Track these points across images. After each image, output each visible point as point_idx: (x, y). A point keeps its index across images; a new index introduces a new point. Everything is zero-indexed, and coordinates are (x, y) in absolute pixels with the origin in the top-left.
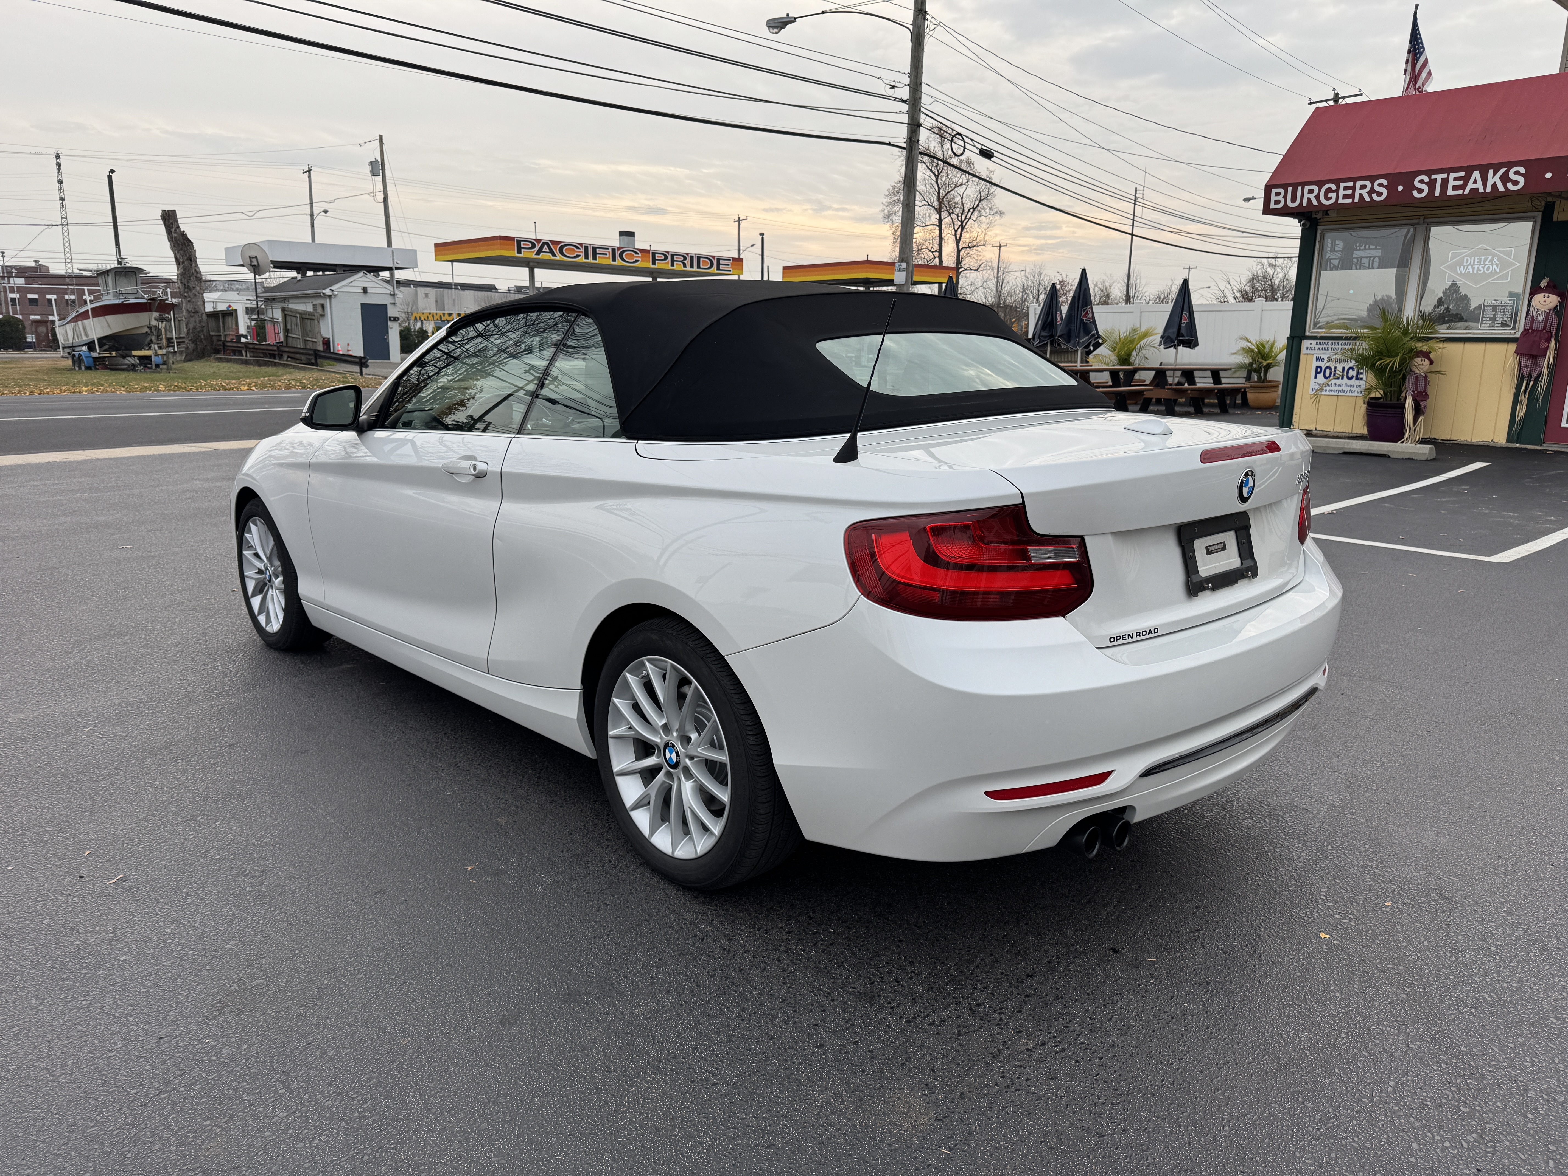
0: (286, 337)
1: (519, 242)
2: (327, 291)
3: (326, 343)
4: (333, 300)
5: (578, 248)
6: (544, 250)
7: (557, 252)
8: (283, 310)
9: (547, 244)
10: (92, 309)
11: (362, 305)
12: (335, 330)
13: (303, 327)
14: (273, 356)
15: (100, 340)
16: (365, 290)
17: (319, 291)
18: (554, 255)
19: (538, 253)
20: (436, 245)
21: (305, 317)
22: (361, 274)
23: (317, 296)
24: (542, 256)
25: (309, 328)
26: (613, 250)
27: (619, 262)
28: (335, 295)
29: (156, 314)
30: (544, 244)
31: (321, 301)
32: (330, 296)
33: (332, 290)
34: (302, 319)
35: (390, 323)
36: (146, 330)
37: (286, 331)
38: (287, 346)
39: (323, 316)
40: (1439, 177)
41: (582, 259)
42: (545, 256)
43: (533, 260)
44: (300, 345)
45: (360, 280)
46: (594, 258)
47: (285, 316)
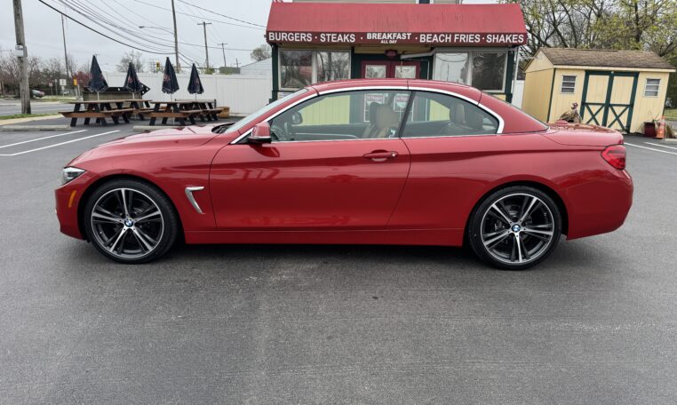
40: (328, 35)
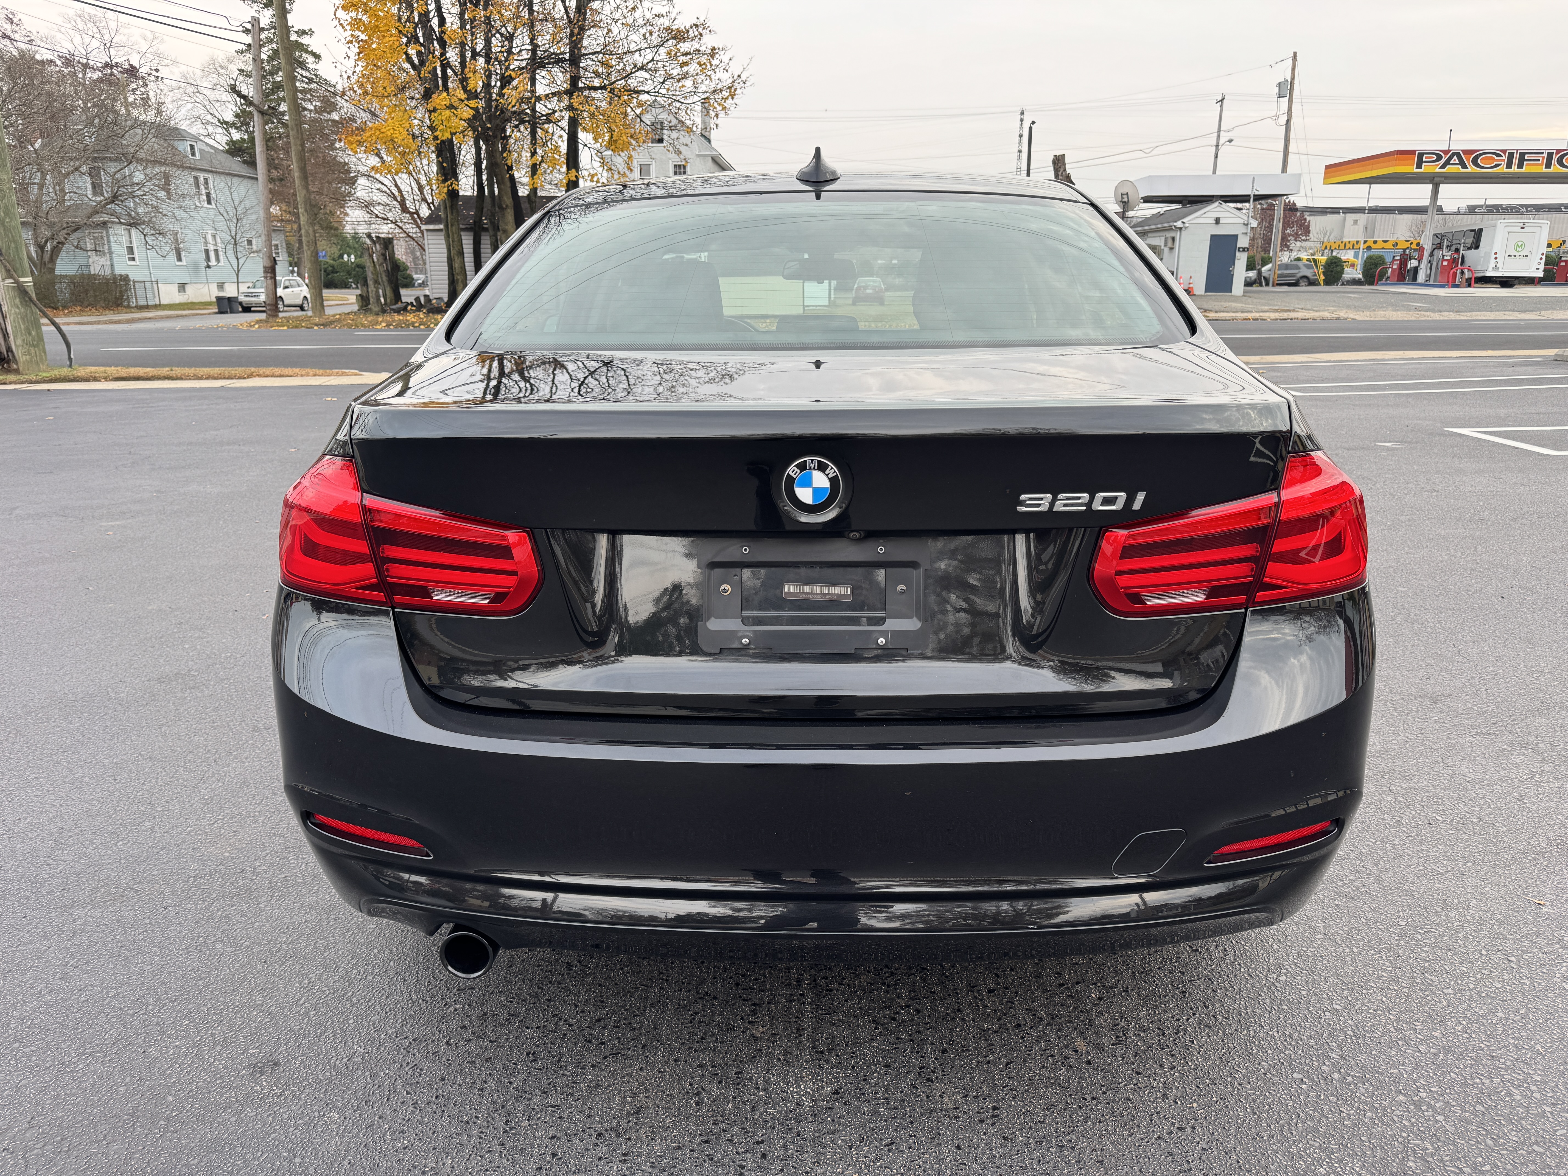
1: (1421, 155)
2: (1179, 224)
4: (1183, 232)
5: (1498, 155)
6: (1452, 162)
7: (1469, 163)
9: (1458, 155)
11: (1212, 236)
12: (1180, 263)
16: (1217, 221)
17: (1171, 224)
18: (1464, 166)
19: (1443, 167)
20: (1327, 167)
22: (1217, 204)
23: (1169, 229)
24: (1449, 169)
26: (1550, 155)
27: (1555, 168)
28: (1186, 228)
30: (1453, 154)
31: (1172, 234)
32: (1181, 229)
33: (1183, 223)
35: (1238, 254)
39: (1171, 249)
41: (1503, 169)
42: (1454, 168)
43: (1439, 175)
45: (1213, 210)
46: (1520, 166)
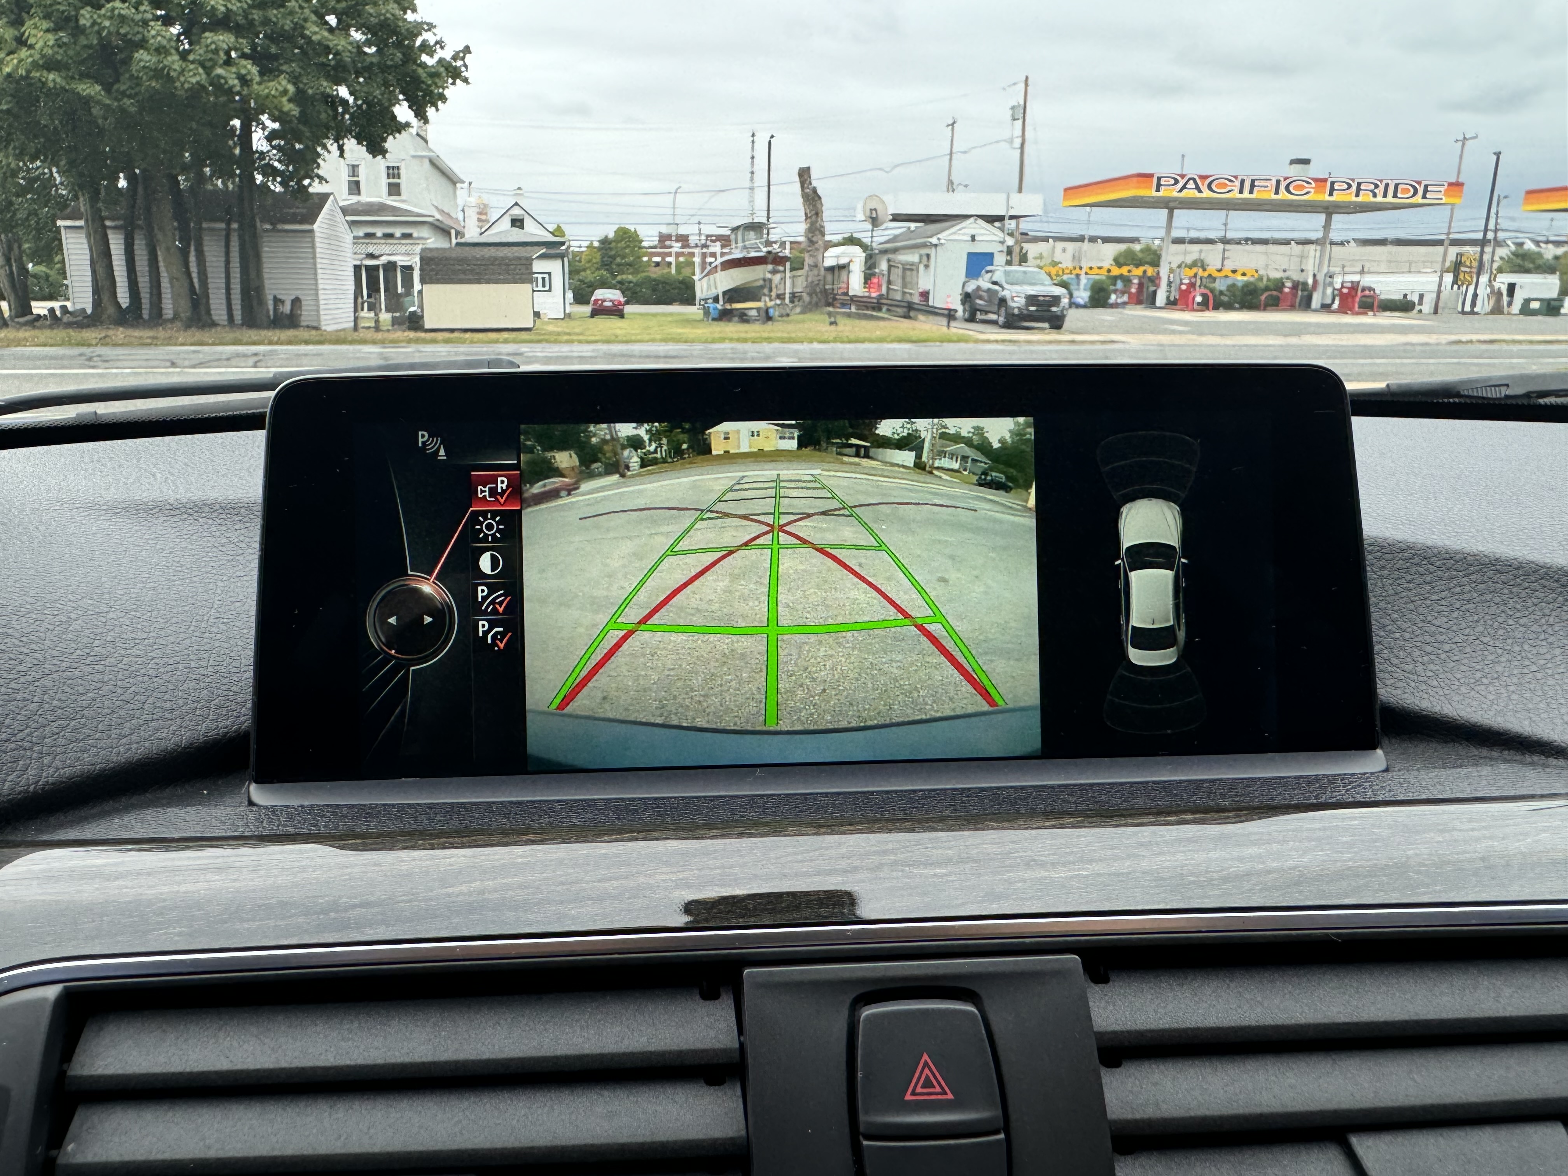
0: (888, 289)
1: (1159, 179)
2: (934, 240)
3: (925, 295)
4: (939, 248)
5: (1231, 181)
6: (1188, 186)
7: (1204, 188)
8: (889, 261)
9: (1194, 180)
10: (722, 263)
11: (969, 254)
12: (937, 282)
13: (904, 278)
14: (873, 309)
15: (724, 293)
16: (973, 238)
17: (922, 241)
18: (1200, 191)
19: (1180, 191)
20: (1066, 190)
21: (909, 269)
22: (972, 220)
23: (924, 245)
24: (1185, 194)
25: (908, 279)
26: (1278, 182)
27: (1283, 195)
28: (941, 244)
29: (770, 267)
30: (1189, 179)
31: (927, 251)
32: (936, 245)
33: (939, 239)
34: (904, 270)
36: (761, 283)
37: (889, 282)
38: (887, 299)
39: (927, 266)
41: (1236, 194)
42: (1190, 193)
43: (1175, 199)
44: (898, 297)
45: (968, 229)
46: (1251, 192)
47: (890, 267)
